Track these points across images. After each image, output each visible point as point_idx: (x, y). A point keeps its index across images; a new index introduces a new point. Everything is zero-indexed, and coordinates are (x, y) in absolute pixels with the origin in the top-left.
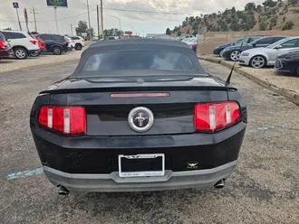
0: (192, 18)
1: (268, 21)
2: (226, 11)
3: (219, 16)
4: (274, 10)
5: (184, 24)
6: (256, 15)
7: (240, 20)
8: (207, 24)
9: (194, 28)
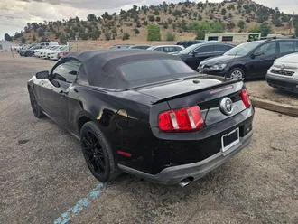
0: (35, 24)
1: (110, 31)
2: (71, 20)
3: (65, 24)
4: (112, 23)
5: (27, 31)
6: (99, 26)
7: (87, 29)
8: (54, 32)
9: (40, 35)
